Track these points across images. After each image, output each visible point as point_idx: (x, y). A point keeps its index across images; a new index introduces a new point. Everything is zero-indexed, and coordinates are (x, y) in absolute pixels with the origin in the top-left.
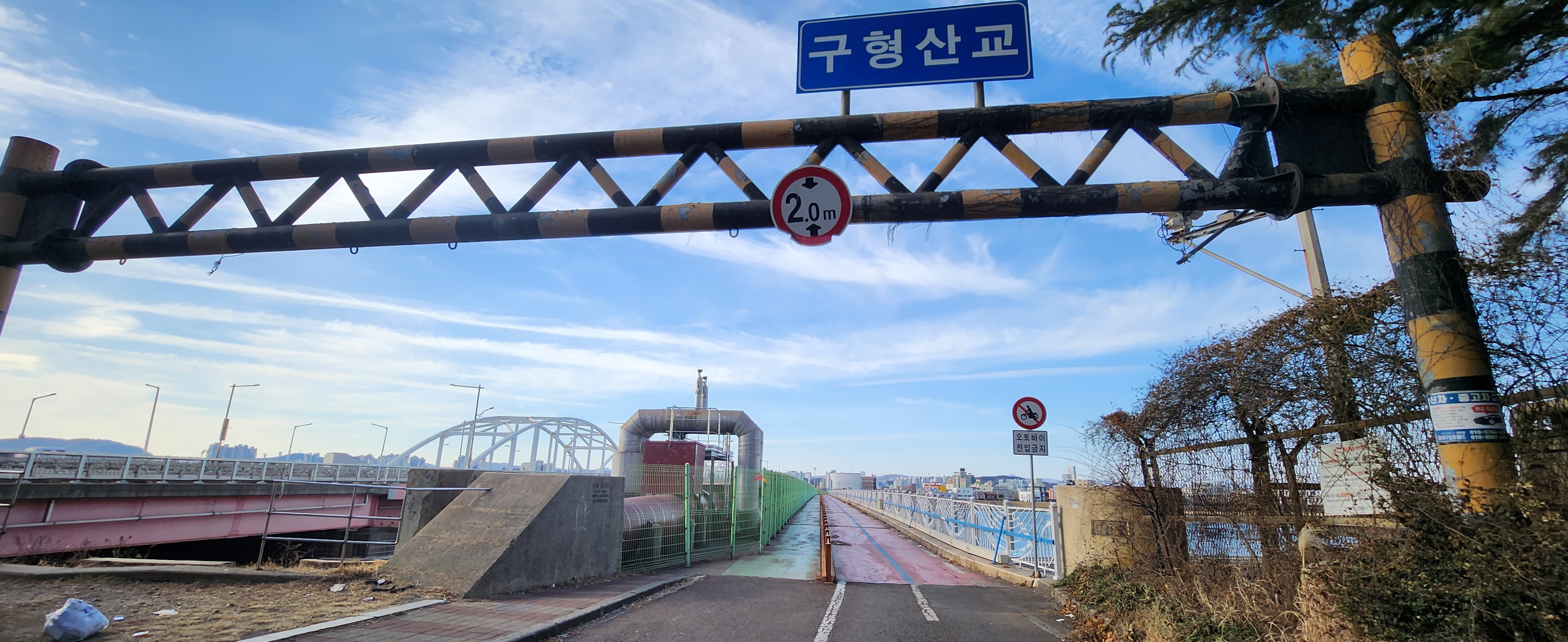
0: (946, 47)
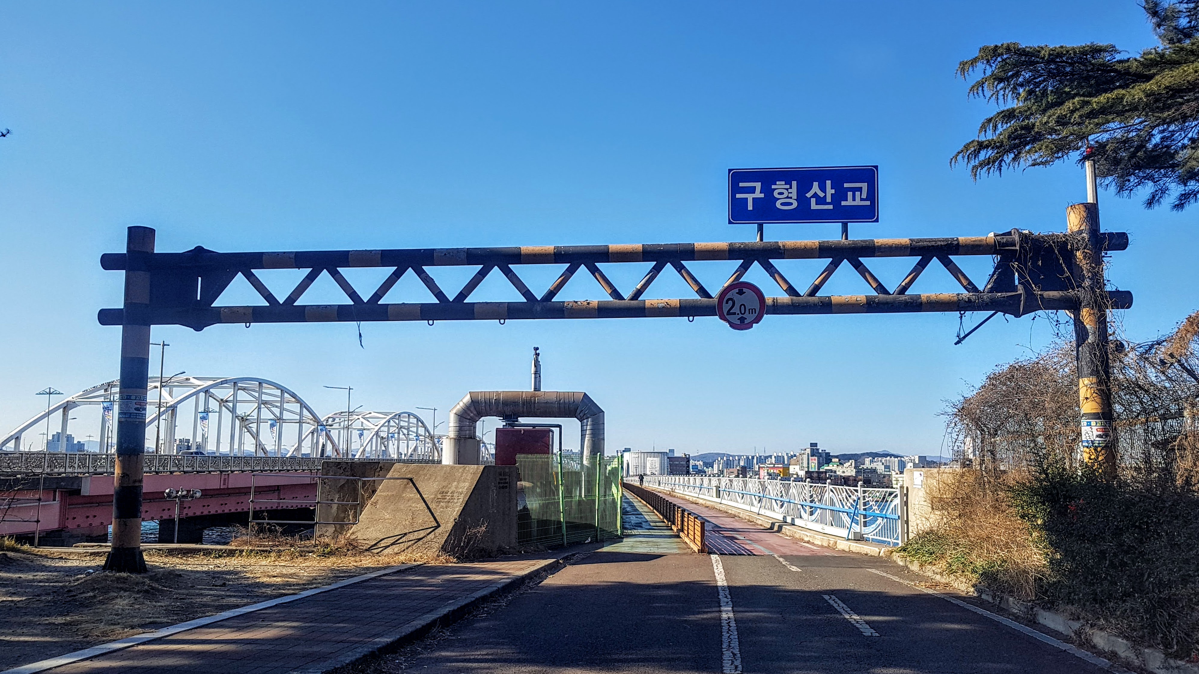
0: (825, 197)
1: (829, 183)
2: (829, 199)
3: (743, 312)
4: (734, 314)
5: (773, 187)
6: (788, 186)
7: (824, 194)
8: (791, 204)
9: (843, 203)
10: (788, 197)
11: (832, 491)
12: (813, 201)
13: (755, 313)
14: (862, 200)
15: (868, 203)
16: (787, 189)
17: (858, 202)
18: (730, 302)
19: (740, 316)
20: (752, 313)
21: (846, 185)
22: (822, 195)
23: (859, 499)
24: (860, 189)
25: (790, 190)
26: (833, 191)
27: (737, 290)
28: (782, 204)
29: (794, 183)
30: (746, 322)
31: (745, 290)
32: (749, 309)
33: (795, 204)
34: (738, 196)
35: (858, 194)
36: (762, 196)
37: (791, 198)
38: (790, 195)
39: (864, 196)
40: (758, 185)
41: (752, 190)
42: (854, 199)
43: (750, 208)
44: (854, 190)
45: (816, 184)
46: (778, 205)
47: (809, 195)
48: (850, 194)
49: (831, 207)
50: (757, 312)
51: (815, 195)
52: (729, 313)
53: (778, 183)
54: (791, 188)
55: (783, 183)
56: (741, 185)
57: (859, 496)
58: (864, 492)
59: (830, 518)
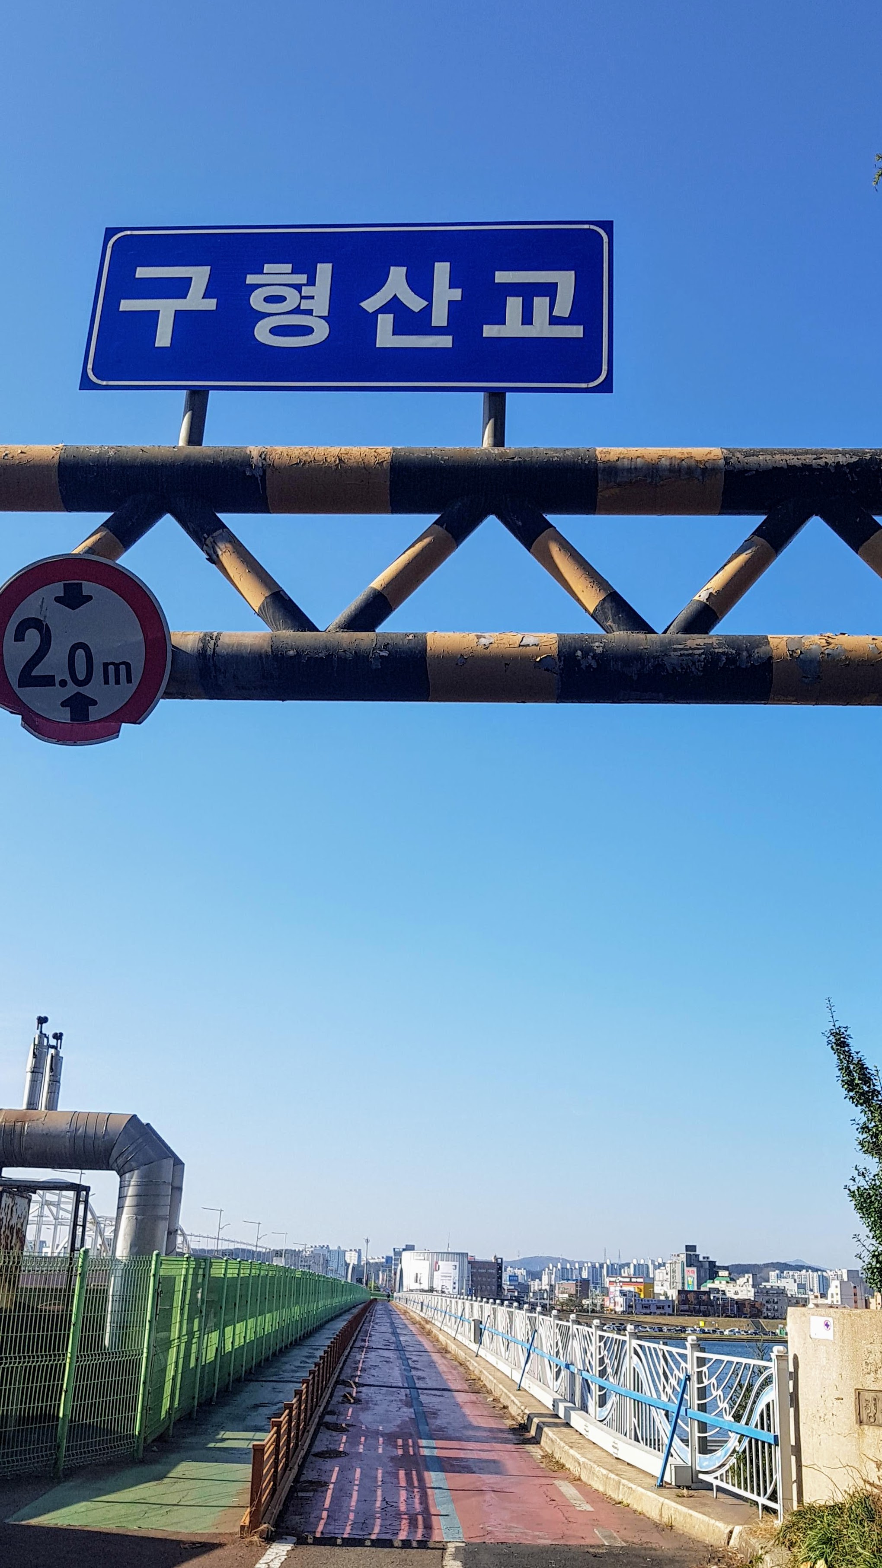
0: (427, 310)
1: (442, 271)
2: (440, 318)
3: (81, 677)
4: (48, 681)
5: (251, 279)
6: (302, 279)
7: (425, 303)
8: (308, 330)
9: (489, 331)
10: (297, 311)
11: (636, 1353)
12: (385, 322)
13: (129, 680)
14: (554, 321)
15: (576, 331)
16: (298, 287)
17: (541, 328)
18: (33, 637)
19: (72, 689)
20: (117, 682)
21: (501, 277)
22: (415, 303)
23: (688, 1378)
24: (550, 290)
25: (306, 291)
26: (457, 294)
27: (58, 589)
28: (276, 331)
29: (324, 271)
30: (94, 713)
31: (88, 587)
32: (106, 665)
33: (321, 332)
34: (126, 305)
35: (540, 304)
36: (211, 304)
37: (309, 312)
38: (305, 305)
39: (563, 308)
40: (199, 275)
41: (180, 287)
42: (527, 318)
43: (163, 338)
44: (528, 292)
45: (397, 275)
46: (262, 332)
47: (370, 305)
48: (514, 305)
49: (445, 342)
50: (137, 678)
51: (394, 306)
52: (27, 679)
53: (267, 268)
54: (311, 282)
55: (288, 267)
56: (142, 272)
57: (690, 1372)
58: (701, 1362)
59: (633, 1419)
